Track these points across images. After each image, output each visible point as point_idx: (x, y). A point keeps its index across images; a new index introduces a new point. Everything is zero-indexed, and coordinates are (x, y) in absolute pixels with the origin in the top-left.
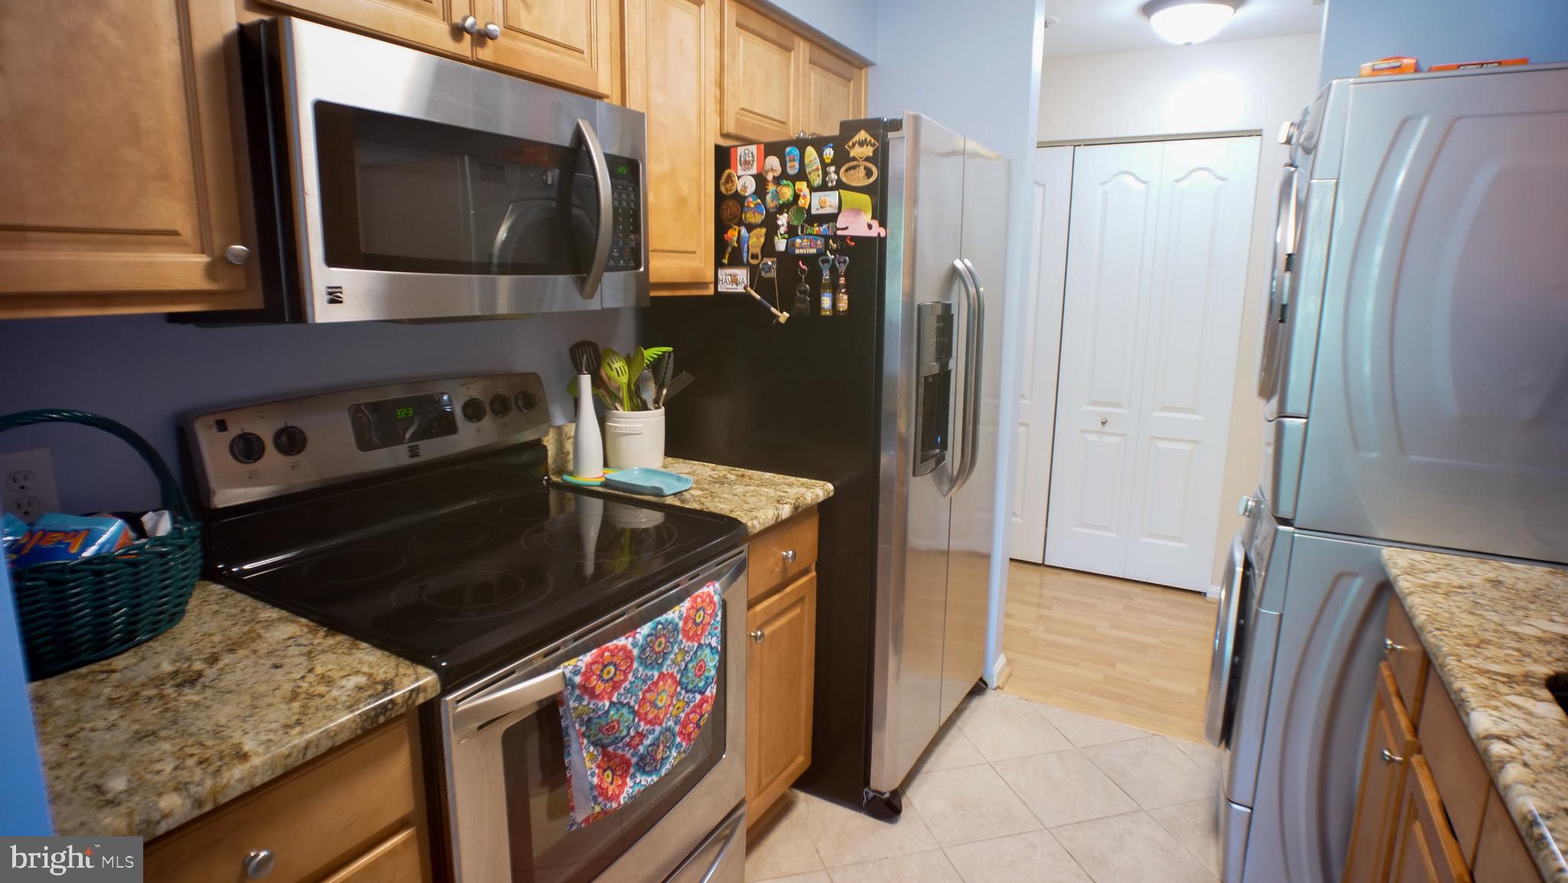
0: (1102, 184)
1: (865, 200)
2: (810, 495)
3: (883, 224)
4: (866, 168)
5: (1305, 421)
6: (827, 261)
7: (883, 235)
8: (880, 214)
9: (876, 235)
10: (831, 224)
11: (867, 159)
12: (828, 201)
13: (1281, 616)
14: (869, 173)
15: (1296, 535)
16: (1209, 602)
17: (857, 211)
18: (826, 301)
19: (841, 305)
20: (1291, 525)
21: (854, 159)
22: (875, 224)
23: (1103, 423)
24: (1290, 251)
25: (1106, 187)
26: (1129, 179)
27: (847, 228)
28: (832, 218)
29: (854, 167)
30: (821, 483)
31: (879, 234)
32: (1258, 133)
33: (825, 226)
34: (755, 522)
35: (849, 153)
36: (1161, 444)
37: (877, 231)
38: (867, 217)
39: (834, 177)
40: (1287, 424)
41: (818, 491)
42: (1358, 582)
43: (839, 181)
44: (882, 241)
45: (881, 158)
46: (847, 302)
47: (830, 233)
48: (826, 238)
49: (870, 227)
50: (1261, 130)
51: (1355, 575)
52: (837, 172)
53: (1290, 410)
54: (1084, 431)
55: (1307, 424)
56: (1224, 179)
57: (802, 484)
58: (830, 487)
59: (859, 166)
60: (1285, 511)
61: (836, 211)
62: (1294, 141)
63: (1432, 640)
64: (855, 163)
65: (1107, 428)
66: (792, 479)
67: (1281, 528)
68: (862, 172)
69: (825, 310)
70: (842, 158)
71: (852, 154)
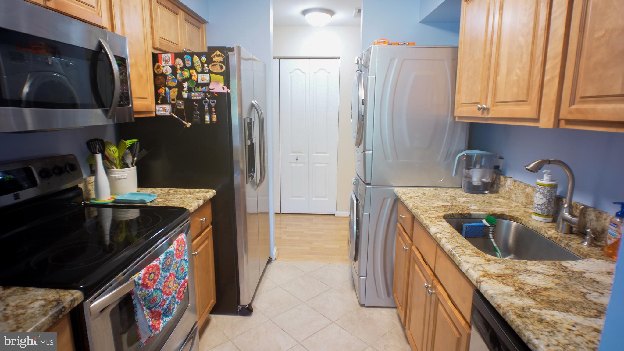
0: (290, 73)
1: (221, 78)
2: (208, 195)
3: (229, 87)
4: (220, 66)
5: (372, 152)
6: (206, 102)
7: (229, 92)
8: (227, 83)
9: (226, 92)
10: (207, 87)
11: (221, 62)
12: (206, 78)
13: (370, 214)
14: (222, 68)
15: (372, 188)
16: (336, 217)
17: (218, 82)
18: (207, 118)
19: (213, 119)
20: (370, 185)
21: (215, 62)
22: (225, 87)
23: (297, 159)
24: (363, 98)
25: (291, 74)
26: (298, 72)
27: (214, 89)
28: (207, 85)
29: (215, 65)
30: (210, 190)
31: (227, 91)
32: (339, 58)
33: (204, 88)
34: (192, 208)
35: (213, 59)
36: (317, 165)
37: (226, 90)
38: (222, 85)
39: (207, 68)
40: (367, 153)
41: (210, 193)
42: (389, 200)
43: (209, 70)
44: (229, 94)
45: (226, 62)
46: (216, 118)
47: (207, 91)
48: (205, 93)
49: (223, 88)
50: (340, 57)
51: (388, 198)
52: (208, 67)
53: (367, 149)
54: (290, 163)
55: (372, 153)
56: (329, 73)
57: (203, 191)
58: (214, 191)
59: (217, 64)
60: (368, 181)
61: (209, 82)
62: (359, 63)
63: (415, 212)
64: (215, 63)
65: (298, 161)
66: (198, 190)
67: (367, 186)
68: (219, 67)
69: (207, 121)
70: (210, 61)
71: (214, 60)
